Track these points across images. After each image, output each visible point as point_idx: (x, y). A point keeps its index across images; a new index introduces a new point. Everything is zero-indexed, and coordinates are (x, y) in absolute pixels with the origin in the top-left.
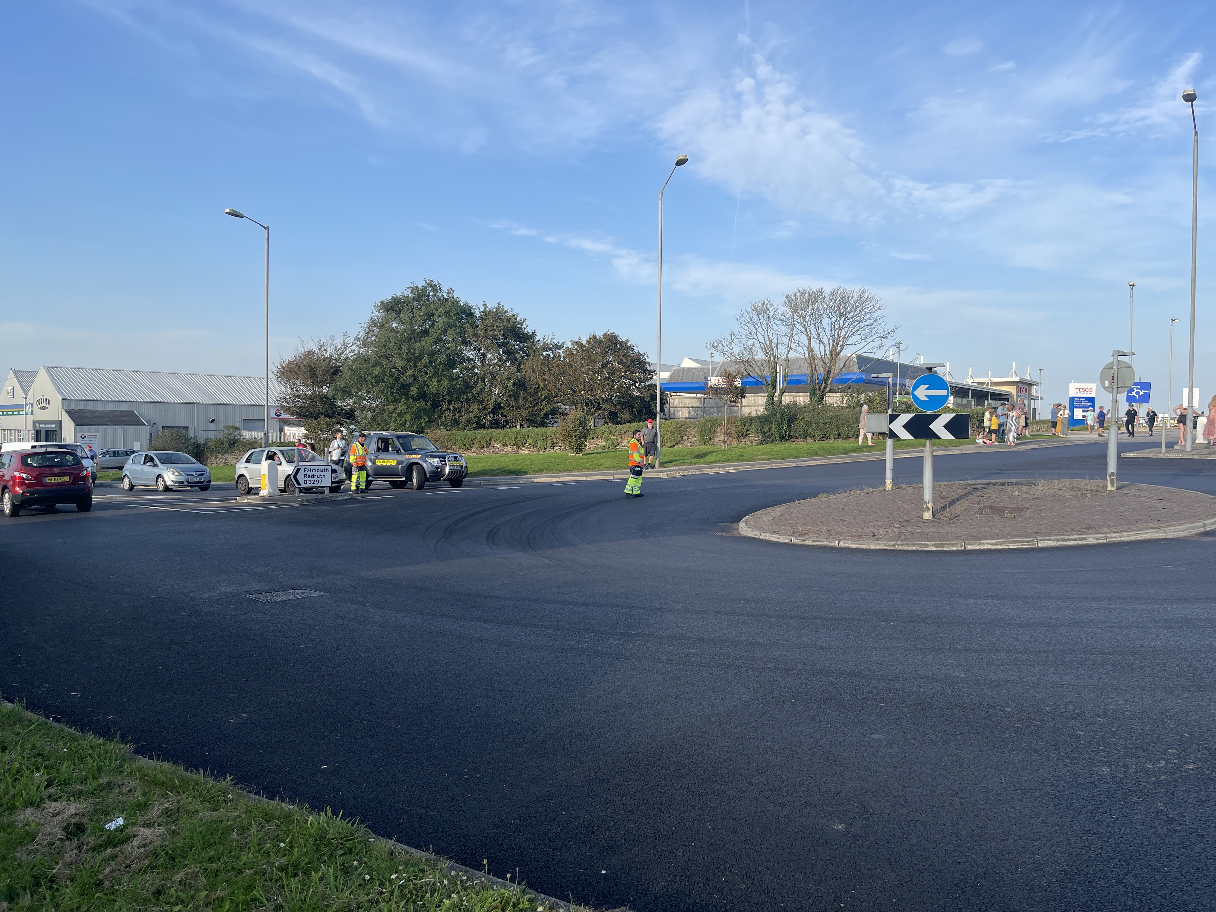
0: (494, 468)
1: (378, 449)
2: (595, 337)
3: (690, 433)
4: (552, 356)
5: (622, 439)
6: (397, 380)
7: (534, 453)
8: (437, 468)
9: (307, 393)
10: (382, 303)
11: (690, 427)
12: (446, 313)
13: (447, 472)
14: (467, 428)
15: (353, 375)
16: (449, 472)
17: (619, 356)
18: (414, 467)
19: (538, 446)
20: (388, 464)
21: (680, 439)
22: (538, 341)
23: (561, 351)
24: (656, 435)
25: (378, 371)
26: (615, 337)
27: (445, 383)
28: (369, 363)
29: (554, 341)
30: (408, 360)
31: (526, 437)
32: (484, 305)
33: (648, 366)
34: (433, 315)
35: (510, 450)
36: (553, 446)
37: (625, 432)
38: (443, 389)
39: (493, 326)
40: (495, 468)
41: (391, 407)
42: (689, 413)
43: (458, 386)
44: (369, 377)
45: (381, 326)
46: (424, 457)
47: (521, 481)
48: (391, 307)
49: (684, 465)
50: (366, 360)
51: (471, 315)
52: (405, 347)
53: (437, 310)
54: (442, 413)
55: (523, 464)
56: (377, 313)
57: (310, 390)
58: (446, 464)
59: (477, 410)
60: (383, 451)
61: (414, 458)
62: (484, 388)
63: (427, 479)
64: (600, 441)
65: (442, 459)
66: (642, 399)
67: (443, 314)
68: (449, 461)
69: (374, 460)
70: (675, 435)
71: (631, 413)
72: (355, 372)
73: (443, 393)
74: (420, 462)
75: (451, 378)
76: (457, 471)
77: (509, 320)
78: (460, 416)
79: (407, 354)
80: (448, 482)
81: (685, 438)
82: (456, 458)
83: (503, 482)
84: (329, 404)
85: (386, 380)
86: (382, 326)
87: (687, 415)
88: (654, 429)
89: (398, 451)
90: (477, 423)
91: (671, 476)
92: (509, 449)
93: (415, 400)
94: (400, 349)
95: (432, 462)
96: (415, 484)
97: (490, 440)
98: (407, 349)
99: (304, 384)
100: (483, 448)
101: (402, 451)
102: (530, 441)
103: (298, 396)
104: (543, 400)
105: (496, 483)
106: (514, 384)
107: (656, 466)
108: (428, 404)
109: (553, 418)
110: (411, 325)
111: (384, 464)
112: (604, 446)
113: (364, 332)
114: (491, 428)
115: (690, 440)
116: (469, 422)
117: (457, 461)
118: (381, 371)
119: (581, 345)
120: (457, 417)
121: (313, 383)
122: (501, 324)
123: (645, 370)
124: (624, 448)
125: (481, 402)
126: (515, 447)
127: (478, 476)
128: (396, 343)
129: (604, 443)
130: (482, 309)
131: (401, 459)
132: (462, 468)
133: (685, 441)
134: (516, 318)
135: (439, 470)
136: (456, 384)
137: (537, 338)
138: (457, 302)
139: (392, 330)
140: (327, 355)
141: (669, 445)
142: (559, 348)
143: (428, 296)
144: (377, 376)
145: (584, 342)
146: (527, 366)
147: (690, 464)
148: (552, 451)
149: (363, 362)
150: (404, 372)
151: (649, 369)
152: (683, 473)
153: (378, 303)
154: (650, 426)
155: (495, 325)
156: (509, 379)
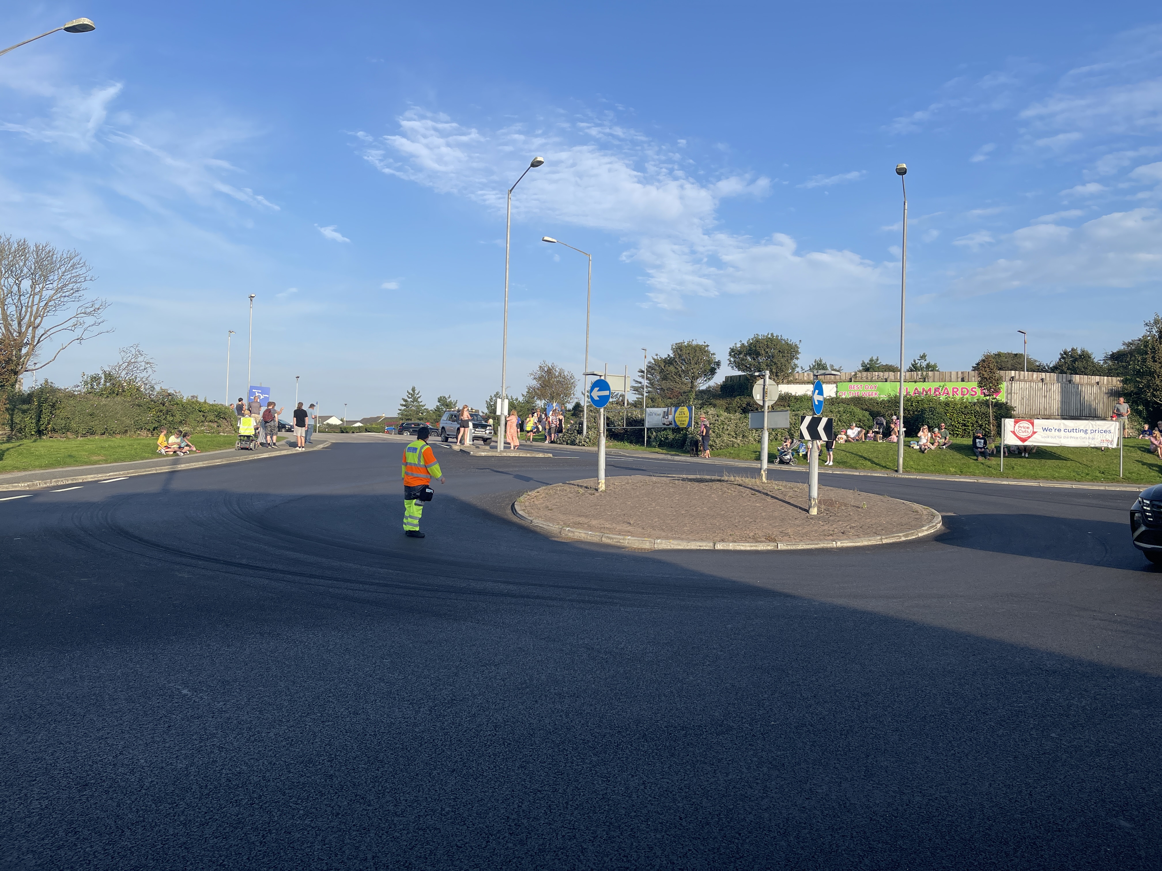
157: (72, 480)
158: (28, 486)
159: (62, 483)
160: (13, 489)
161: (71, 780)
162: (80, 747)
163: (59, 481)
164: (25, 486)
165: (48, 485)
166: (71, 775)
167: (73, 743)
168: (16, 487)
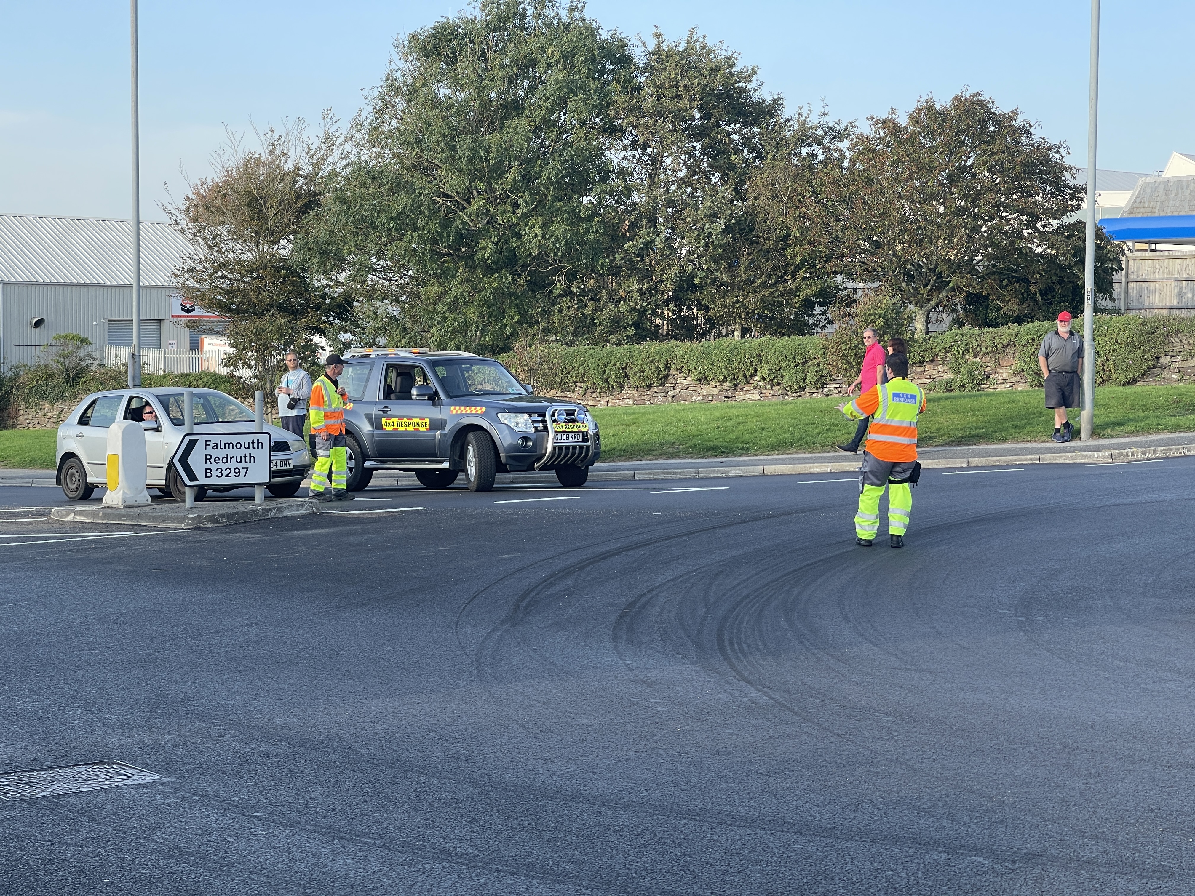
0: (667, 438)
1: (388, 392)
2: (930, 108)
3: (1178, 348)
4: (821, 157)
5: (998, 364)
6: (446, 224)
7: (774, 400)
8: (526, 439)
9: (244, 257)
10: (414, 37)
11: (1177, 331)
12: (566, 57)
13: (549, 449)
14: (614, 338)
15: (346, 213)
16: (554, 448)
17: (993, 154)
18: (471, 436)
19: (785, 381)
20: (411, 428)
21: (1151, 364)
22: (788, 120)
23: (844, 145)
24: (1079, 353)
25: (403, 201)
26: (981, 103)
27: (560, 228)
28: (382, 185)
29: (826, 118)
30: (474, 175)
31: (755, 361)
32: (658, 35)
33: (1067, 175)
34: (533, 64)
35: (716, 391)
36: (821, 382)
37: (1004, 347)
38: (554, 243)
39: (677, 87)
40: (672, 439)
41: (434, 290)
42: (1181, 295)
43: (591, 237)
44: (383, 218)
45: (410, 93)
46: (493, 412)
47: (734, 472)
48: (435, 47)
49: (1158, 431)
50: (376, 176)
51: (625, 61)
52: (465, 143)
53: (543, 50)
54: (553, 304)
55: (741, 427)
56: (401, 64)
57: (251, 250)
58: (546, 429)
59: (636, 295)
60: (399, 398)
61: (471, 415)
62: (653, 241)
63: (501, 468)
64: (940, 368)
65: (535, 417)
66: (1051, 261)
67: (557, 63)
68: (554, 421)
69: (379, 419)
70: (1139, 353)
71: (1026, 297)
72: (349, 207)
73: (556, 254)
74: (485, 424)
75: (575, 218)
76: (574, 447)
77: (715, 70)
78: (595, 310)
79: (470, 160)
80: (553, 474)
81: (1165, 360)
82: (570, 413)
83: (689, 473)
84: (293, 284)
85: (420, 223)
86: (412, 94)
87: (1175, 302)
88: (1076, 341)
89: (433, 398)
90: (636, 325)
91: (1118, 461)
92: (711, 389)
93: (489, 270)
94: (453, 148)
95: (512, 425)
96: (472, 479)
97: (667, 368)
98: (471, 150)
99: (237, 236)
100: (650, 386)
101: (443, 397)
102: (764, 370)
103: (224, 266)
104: (798, 268)
105: (669, 476)
106: (727, 230)
107: (1083, 434)
108: (521, 281)
109: (823, 313)
110: (481, 89)
111: (401, 429)
112: (950, 382)
113: (371, 109)
114: (675, 337)
115: (1177, 365)
116: (616, 324)
117: (574, 421)
118: (410, 202)
119: (895, 129)
120: (588, 311)
121: (257, 233)
122: (696, 82)
123: (1060, 186)
124: (1001, 388)
125: (648, 275)
126: (726, 385)
127: (630, 458)
128: (444, 136)
129: (950, 375)
130: (652, 46)
131: (439, 417)
132: (585, 440)
133: (1163, 367)
134: (732, 66)
135: (530, 444)
136: (587, 231)
137: (786, 113)
138: (592, 32)
139: (436, 103)
140: (289, 166)
141: (1122, 379)
142: (839, 136)
143: (523, 17)
144: (400, 215)
145: (903, 120)
146: (760, 183)
147: (1176, 428)
148: (818, 395)
149: (369, 181)
150: (465, 204)
151: (1071, 183)
152: (1155, 452)
153: (404, 38)
154: (1063, 329)
155: (681, 84)
156: (713, 217)
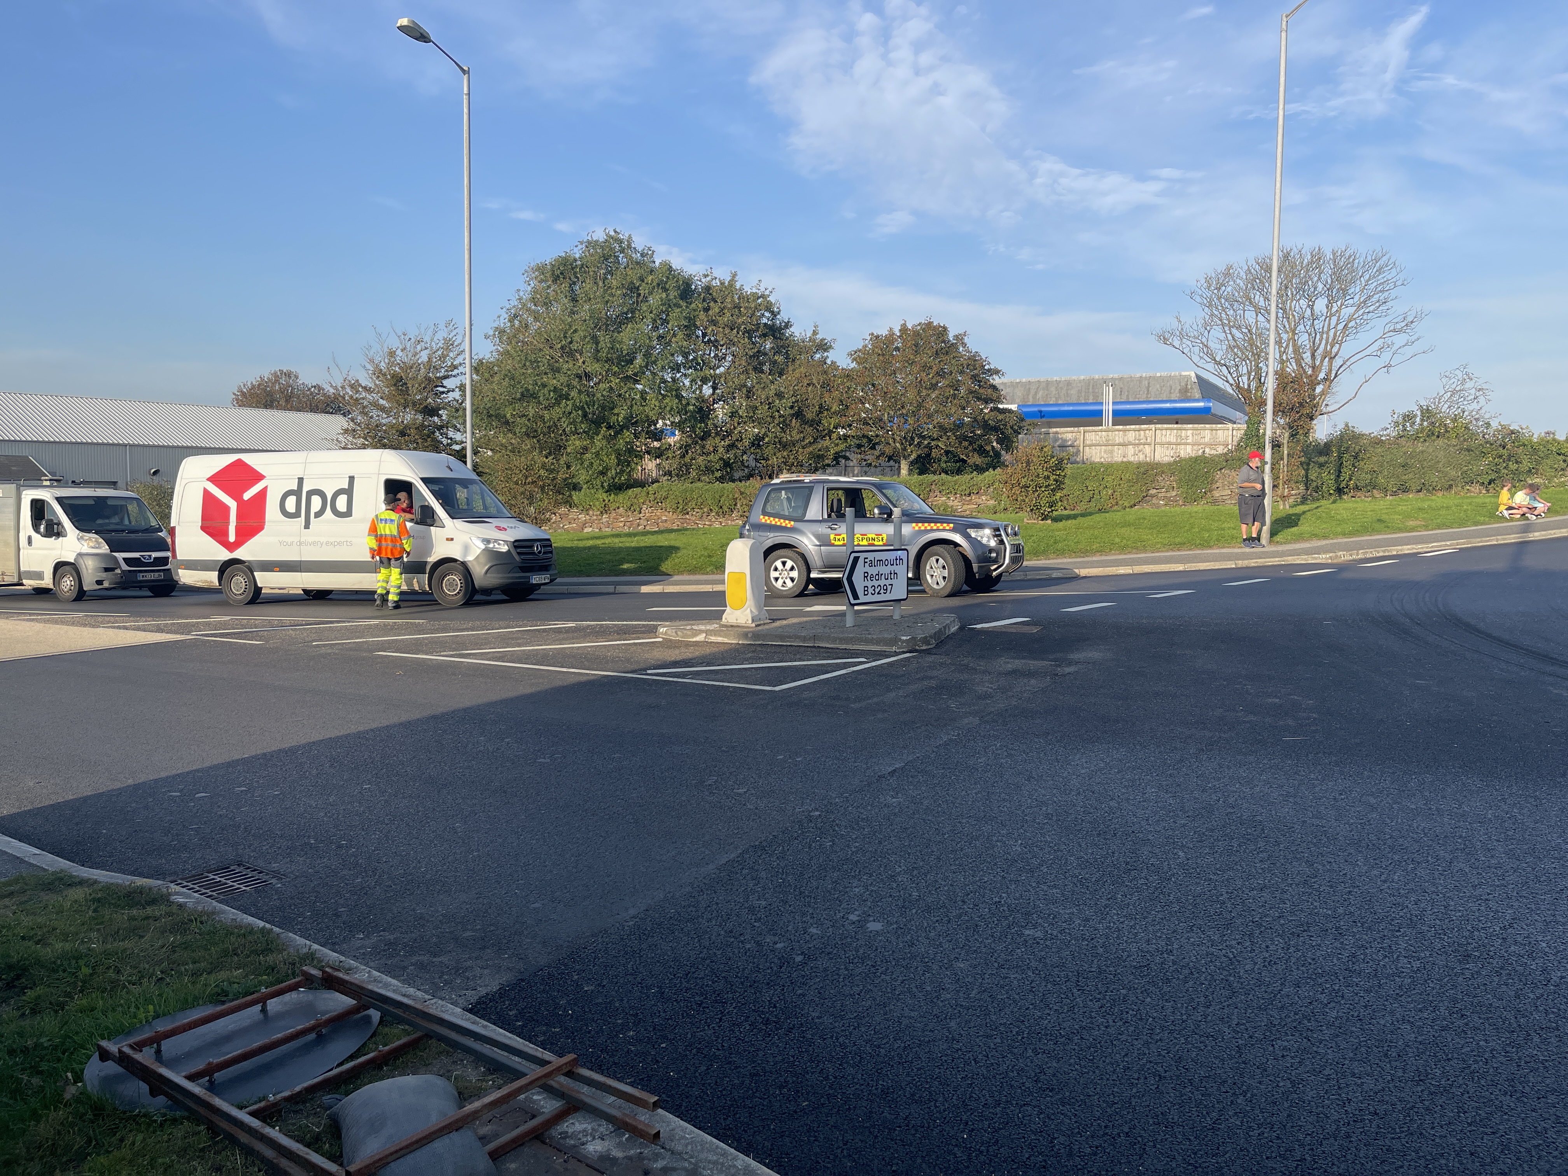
3: (1163, 484)
21: (1145, 494)
22: (793, 337)
48: (560, 273)
70: (1136, 487)
81: (1153, 492)
107: (1263, 541)
141: (1127, 504)
153: (533, 266)
157: (1384, 551)
158: (1331, 558)
159: (1371, 556)
160: (1313, 562)
161: (1446, 944)
162: (1452, 903)
163: (1367, 552)
164: (1326, 558)
165: (1354, 557)
166: (1446, 937)
167: (1441, 896)
168: (1316, 558)
